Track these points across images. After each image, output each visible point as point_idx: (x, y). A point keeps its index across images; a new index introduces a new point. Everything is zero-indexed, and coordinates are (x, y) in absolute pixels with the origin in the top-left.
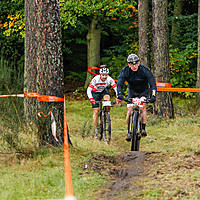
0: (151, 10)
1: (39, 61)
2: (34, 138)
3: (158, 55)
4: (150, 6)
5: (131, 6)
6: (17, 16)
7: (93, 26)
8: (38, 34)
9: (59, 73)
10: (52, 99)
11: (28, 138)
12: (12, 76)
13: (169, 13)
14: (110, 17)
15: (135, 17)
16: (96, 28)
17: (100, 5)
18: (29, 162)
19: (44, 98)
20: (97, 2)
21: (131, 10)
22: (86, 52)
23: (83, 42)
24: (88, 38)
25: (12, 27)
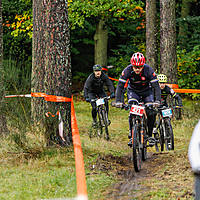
0: (159, 11)
1: (47, 61)
2: (42, 138)
3: (166, 56)
4: (158, 7)
5: (138, 7)
6: (25, 17)
7: (100, 27)
8: (46, 34)
9: (67, 73)
10: (59, 99)
11: (36, 138)
12: (20, 76)
13: (177, 14)
14: (117, 18)
15: (143, 18)
16: (103, 29)
17: (107, 6)
18: (37, 161)
19: (52, 98)
20: (104, 3)
21: (138, 11)
22: (93, 53)
23: (91, 42)
24: (95, 38)
25: (20, 28)
